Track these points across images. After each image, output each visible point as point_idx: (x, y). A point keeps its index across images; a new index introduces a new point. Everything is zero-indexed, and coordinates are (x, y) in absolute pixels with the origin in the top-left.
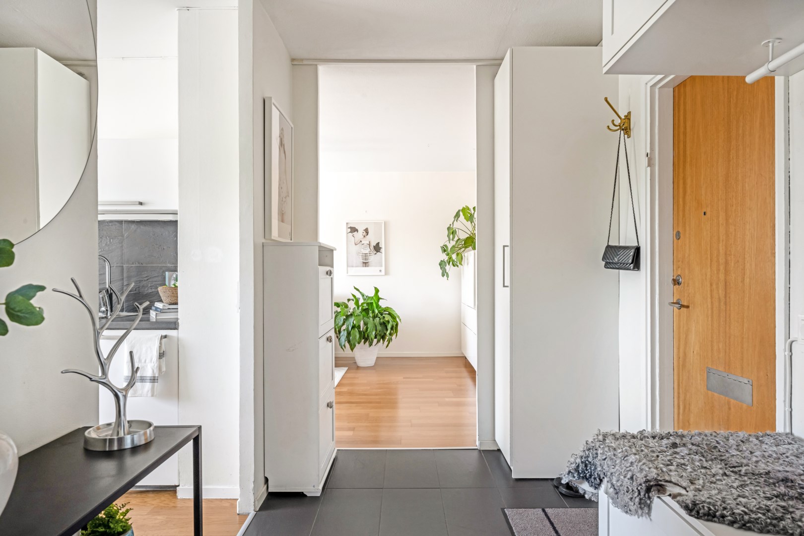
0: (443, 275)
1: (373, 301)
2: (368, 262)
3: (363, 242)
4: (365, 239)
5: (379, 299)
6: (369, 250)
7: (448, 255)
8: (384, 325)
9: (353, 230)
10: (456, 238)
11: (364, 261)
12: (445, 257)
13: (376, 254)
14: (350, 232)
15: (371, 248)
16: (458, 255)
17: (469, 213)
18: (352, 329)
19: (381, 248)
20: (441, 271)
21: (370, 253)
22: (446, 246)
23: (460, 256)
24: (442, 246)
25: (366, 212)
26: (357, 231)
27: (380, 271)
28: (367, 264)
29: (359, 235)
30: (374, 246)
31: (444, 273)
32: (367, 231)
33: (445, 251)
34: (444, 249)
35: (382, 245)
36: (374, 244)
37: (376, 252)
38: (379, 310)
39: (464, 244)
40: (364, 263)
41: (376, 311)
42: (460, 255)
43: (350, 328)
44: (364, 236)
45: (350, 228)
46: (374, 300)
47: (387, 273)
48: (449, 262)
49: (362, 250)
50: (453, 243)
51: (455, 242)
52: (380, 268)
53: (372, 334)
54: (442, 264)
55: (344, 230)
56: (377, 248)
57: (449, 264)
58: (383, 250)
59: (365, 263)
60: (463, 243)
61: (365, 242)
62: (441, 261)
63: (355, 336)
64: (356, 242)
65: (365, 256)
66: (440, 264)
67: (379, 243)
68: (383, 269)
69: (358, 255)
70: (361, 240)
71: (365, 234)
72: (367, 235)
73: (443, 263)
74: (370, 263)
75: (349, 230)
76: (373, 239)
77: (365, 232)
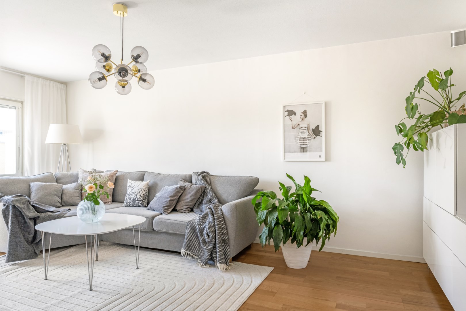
0: (398, 162)
1: (303, 193)
2: (306, 147)
3: (300, 126)
4: (303, 122)
5: (311, 190)
6: (308, 134)
7: (406, 136)
8: (316, 222)
9: (291, 113)
10: (417, 116)
11: (302, 146)
12: (401, 139)
13: (315, 138)
14: (287, 116)
15: (310, 132)
16: (420, 135)
17: (438, 79)
18: (275, 226)
19: (321, 131)
20: (395, 157)
21: (308, 138)
22: (403, 125)
23: (424, 137)
24: (397, 125)
25: (305, 93)
26: (295, 114)
27: (320, 156)
28: (305, 149)
29: (297, 119)
30: (313, 130)
31: (400, 160)
32: (305, 113)
33: (401, 131)
34: (400, 129)
35: (322, 128)
36: (313, 127)
37: (315, 136)
38: (312, 203)
39: (431, 121)
40: (301, 148)
41: (308, 206)
42: (424, 135)
43: (273, 225)
44: (302, 119)
45: (288, 111)
46: (304, 191)
47: (327, 159)
48: (409, 144)
49: (300, 134)
50: (413, 122)
51: (415, 120)
52: (319, 154)
53: (300, 233)
54: (397, 148)
55: (281, 113)
56: (317, 132)
57: (408, 147)
58: (323, 134)
59: (304, 148)
60: (428, 120)
61: (304, 125)
62: (396, 144)
63: (279, 235)
64: (293, 126)
65: (303, 141)
66: (394, 149)
67: (318, 126)
68: (323, 154)
69: (295, 139)
70: (299, 123)
71: (303, 116)
72: (306, 117)
73: (398, 146)
74: (308, 149)
75: (286, 113)
76: (312, 122)
77: (303, 115)
